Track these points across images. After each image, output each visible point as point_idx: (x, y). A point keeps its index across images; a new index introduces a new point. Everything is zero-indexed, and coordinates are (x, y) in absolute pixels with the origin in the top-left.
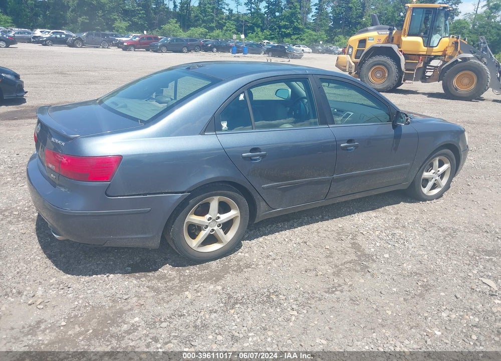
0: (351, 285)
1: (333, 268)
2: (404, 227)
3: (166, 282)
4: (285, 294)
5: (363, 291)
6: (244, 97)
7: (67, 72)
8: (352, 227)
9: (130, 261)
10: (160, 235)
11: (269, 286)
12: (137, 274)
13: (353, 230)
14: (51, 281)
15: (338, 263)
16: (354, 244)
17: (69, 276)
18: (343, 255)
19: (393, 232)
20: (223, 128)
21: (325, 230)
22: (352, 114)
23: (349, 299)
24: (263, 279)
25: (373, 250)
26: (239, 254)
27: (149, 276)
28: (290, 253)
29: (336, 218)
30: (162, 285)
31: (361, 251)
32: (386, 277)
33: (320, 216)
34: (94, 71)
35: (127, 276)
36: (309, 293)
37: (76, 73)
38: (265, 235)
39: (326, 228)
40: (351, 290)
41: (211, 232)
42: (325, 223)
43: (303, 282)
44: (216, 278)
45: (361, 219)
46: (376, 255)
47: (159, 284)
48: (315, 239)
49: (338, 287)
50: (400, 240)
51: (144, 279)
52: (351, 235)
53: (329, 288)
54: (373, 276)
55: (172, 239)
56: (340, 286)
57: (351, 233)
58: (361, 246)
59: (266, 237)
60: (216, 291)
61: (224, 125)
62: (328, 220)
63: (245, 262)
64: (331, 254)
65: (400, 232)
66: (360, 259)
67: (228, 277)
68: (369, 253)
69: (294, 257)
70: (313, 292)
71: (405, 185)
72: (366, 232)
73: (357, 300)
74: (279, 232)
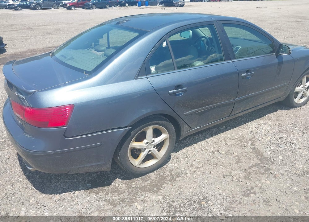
0: (261, 187)
1: (243, 172)
2: (287, 131)
3: (119, 195)
4: (212, 200)
5: (272, 192)
6: (167, 44)
7: (32, 28)
8: (250, 134)
9: (89, 177)
10: (111, 161)
11: (198, 193)
12: (96, 189)
13: (251, 137)
14: (31, 201)
15: (247, 167)
16: (254, 149)
17: (44, 195)
18: (248, 159)
19: (280, 136)
20: (152, 72)
21: (230, 139)
22: (240, 47)
23: (262, 201)
24: (193, 187)
25: (269, 153)
26: (170, 165)
27: (105, 190)
28: (208, 160)
29: (235, 127)
30: (116, 198)
31: (261, 155)
32: (286, 177)
33: (224, 127)
34: (50, 25)
35: (89, 191)
36: (230, 198)
37: (38, 27)
38: (186, 146)
39: (231, 137)
40: (262, 191)
41: (148, 152)
42: (229, 132)
43: (223, 187)
44: (156, 188)
45: (254, 127)
46: (272, 157)
47: (114, 197)
48: (225, 147)
49: (251, 189)
50: (287, 143)
51: (102, 193)
52: (250, 142)
53: (245, 191)
54: (275, 177)
55: (120, 162)
56: (252, 188)
57: (250, 140)
58: (260, 151)
59: (188, 148)
60: (158, 201)
61: (153, 69)
62: (230, 129)
63: (176, 172)
64: (239, 159)
65: (285, 136)
66: (262, 163)
67: (166, 187)
68: (267, 156)
69: (212, 165)
70: (233, 197)
71: (283, 98)
72: (261, 138)
73: (269, 201)
74: (196, 143)
